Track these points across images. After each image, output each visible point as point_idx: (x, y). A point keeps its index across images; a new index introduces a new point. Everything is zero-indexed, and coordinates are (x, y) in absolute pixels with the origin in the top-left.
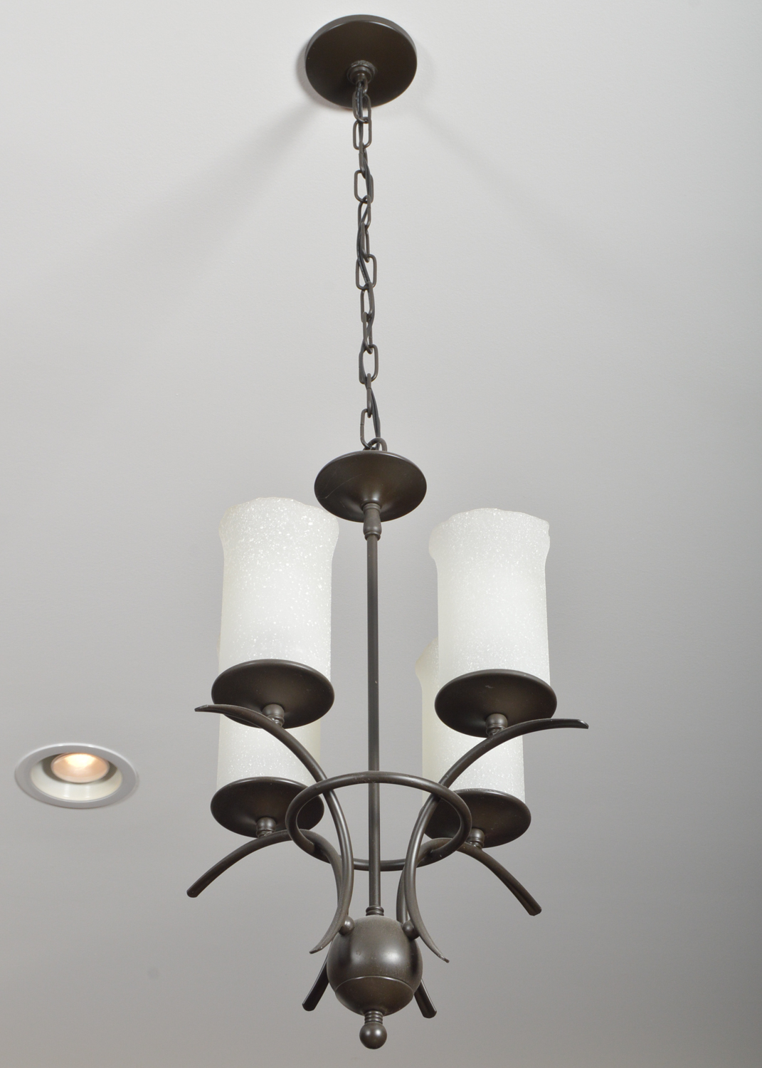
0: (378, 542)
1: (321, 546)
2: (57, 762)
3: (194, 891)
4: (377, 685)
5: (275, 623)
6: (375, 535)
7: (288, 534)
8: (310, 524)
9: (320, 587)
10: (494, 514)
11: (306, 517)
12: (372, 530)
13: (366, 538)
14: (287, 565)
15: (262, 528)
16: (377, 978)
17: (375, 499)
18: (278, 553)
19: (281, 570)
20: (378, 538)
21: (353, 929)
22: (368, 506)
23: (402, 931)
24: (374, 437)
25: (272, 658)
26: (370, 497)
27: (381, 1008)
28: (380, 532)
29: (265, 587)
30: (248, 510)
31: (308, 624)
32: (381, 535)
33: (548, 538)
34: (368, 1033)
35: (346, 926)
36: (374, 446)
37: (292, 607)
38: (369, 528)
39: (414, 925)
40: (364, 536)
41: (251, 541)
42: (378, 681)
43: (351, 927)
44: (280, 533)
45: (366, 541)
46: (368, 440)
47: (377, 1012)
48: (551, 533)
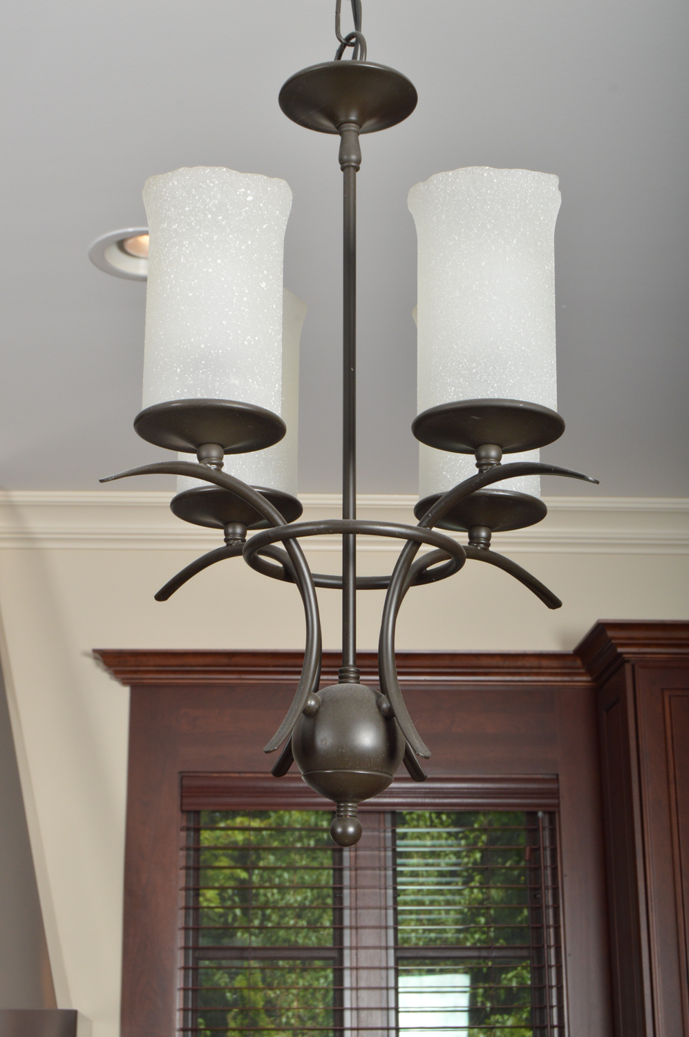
0: (357, 174)
1: (264, 227)
2: (130, 242)
3: (163, 595)
4: (354, 373)
5: (203, 346)
6: (353, 166)
7: (220, 218)
8: (250, 198)
9: (263, 285)
10: (485, 175)
11: (243, 190)
12: (350, 161)
13: (343, 169)
14: (219, 261)
15: (187, 209)
16: (346, 773)
17: (353, 118)
18: (207, 246)
19: (210, 270)
20: (357, 169)
21: (317, 711)
22: (345, 127)
23: (377, 710)
24: (352, 29)
25: (199, 396)
26: (348, 115)
27: (354, 800)
28: (359, 161)
29: (190, 294)
30: (170, 184)
31: (246, 343)
32: (360, 166)
33: (558, 195)
34: (339, 830)
35: (309, 707)
36: (353, 40)
37: (224, 322)
38: (345, 157)
39: (390, 703)
40: (340, 166)
41: (174, 227)
42: (354, 368)
43: (317, 706)
44: (210, 216)
45: (342, 173)
46: (344, 35)
47: (350, 805)
48: (561, 188)
